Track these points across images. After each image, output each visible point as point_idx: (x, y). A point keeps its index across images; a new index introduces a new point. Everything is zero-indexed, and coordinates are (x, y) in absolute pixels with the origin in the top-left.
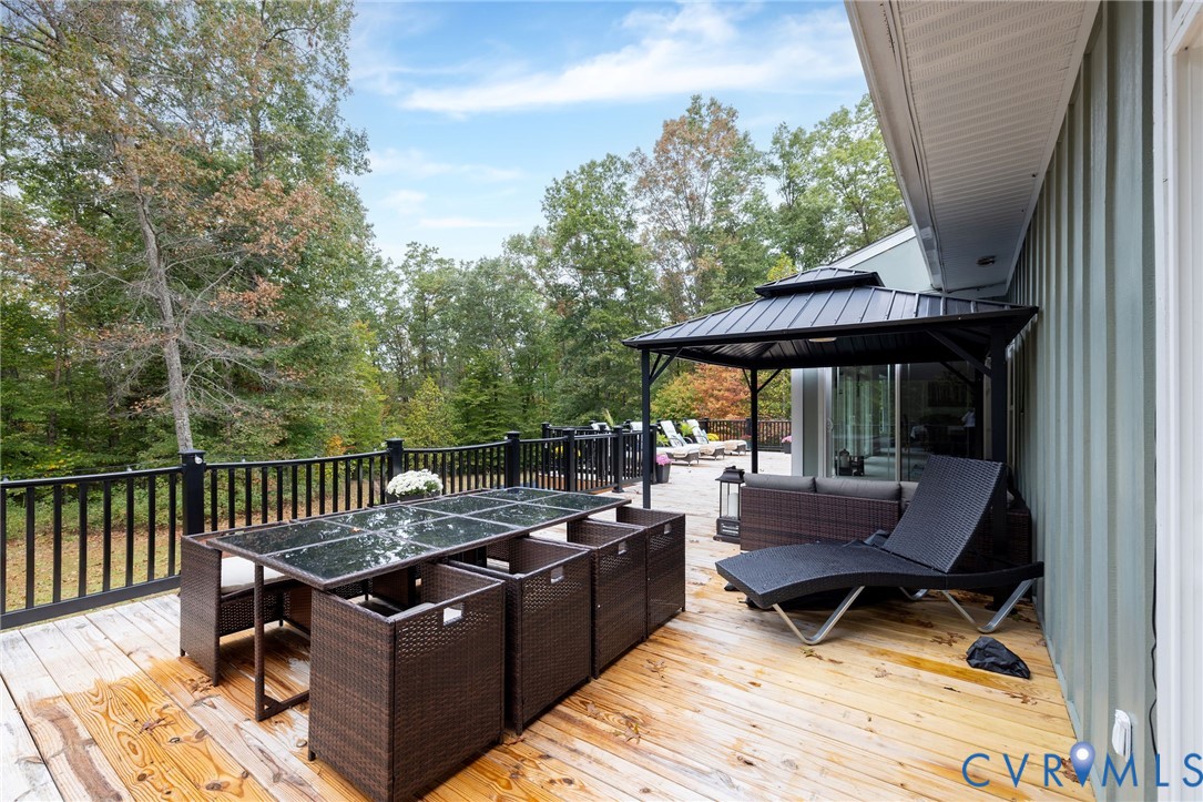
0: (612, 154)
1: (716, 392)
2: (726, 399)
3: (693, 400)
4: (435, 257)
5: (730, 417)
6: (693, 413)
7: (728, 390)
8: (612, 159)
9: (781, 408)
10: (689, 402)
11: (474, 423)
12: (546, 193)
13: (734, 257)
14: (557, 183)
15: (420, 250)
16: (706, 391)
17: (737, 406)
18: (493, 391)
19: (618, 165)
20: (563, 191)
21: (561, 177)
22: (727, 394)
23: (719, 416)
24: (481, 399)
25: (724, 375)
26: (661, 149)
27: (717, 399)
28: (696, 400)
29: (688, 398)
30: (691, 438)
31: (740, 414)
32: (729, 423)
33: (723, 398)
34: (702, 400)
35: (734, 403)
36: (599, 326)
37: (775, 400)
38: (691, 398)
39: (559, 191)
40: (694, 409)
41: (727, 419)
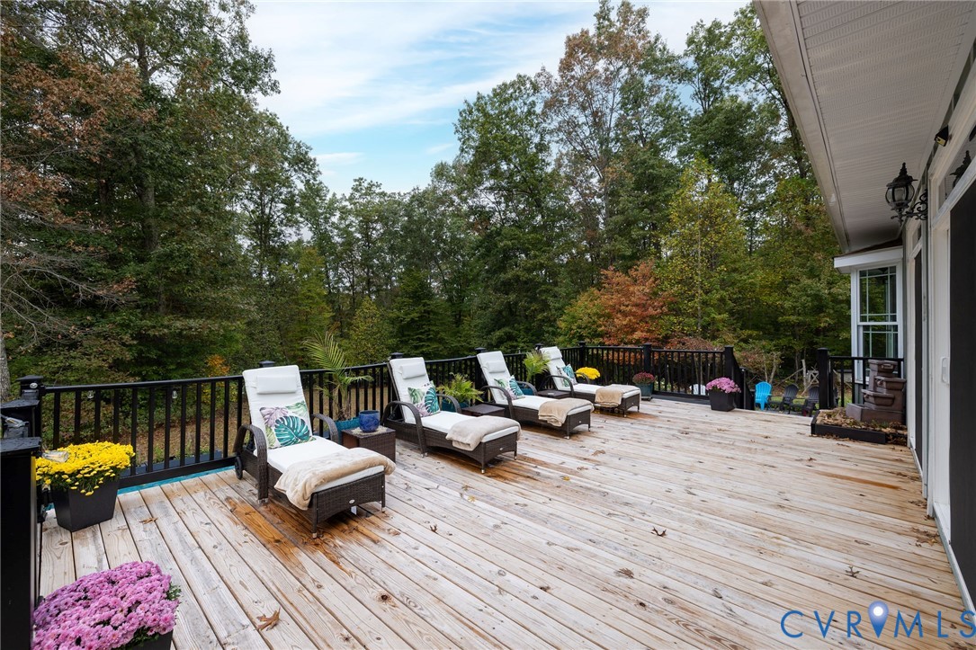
0: (522, 74)
1: (622, 308)
2: (634, 314)
3: (599, 316)
4: (378, 191)
5: (637, 335)
6: (600, 329)
7: (637, 305)
8: (521, 80)
9: (696, 324)
10: (595, 318)
11: (406, 338)
12: (459, 117)
13: (643, 162)
14: (468, 105)
15: (366, 185)
16: (613, 307)
17: (647, 323)
18: (423, 309)
19: (528, 86)
20: (475, 113)
21: (472, 100)
22: (634, 309)
23: (627, 333)
24: (412, 316)
25: (631, 289)
26: (566, 66)
27: (625, 314)
28: (603, 316)
29: (594, 314)
30: (543, 383)
31: (649, 331)
32: (638, 342)
33: (631, 313)
34: (609, 316)
35: (643, 319)
36: (509, 243)
37: (688, 316)
38: (597, 314)
39: (471, 113)
40: (600, 326)
41: (635, 336)
